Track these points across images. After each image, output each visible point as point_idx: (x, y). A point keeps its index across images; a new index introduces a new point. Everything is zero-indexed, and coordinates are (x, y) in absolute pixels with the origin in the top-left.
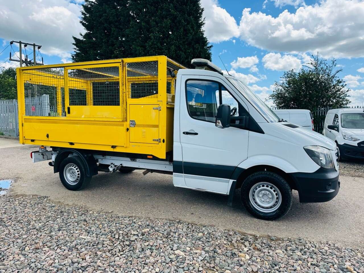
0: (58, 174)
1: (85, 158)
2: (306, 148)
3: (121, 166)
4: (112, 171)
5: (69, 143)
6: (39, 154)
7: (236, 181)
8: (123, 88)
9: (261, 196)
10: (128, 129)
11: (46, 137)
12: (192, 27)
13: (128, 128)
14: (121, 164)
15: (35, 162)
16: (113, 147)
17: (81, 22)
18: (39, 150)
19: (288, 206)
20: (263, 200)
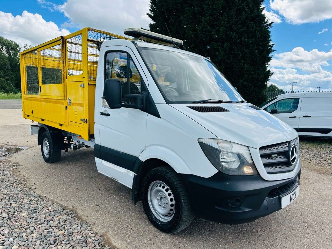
0: (40, 146)
1: (51, 134)
2: (200, 140)
3: (83, 144)
4: (73, 149)
5: (41, 119)
6: (37, 127)
7: (136, 174)
8: (63, 65)
9: (159, 198)
10: (66, 108)
11: (32, 113)
12: (248, 5)
13: (67, 106)
14: (83, 143)
15: (32, 134)
16: (61, 125)
17: (148, 14)
18: (37, 124)
19: (180, 218)
20: (160, 203)
